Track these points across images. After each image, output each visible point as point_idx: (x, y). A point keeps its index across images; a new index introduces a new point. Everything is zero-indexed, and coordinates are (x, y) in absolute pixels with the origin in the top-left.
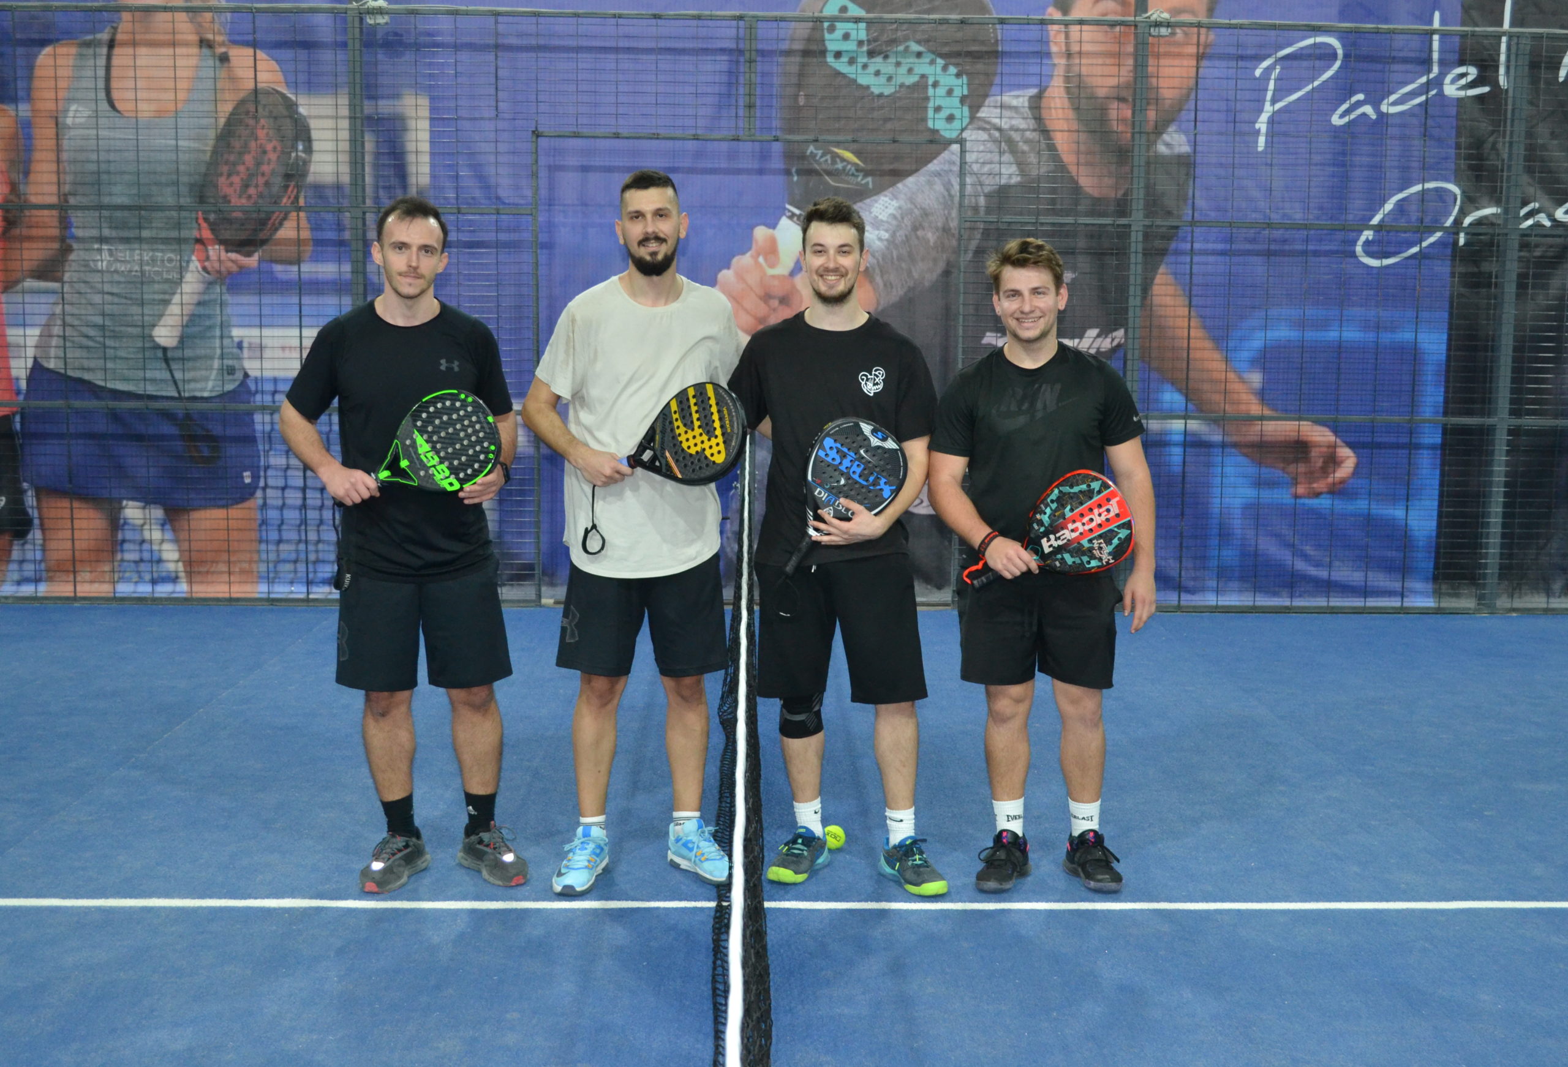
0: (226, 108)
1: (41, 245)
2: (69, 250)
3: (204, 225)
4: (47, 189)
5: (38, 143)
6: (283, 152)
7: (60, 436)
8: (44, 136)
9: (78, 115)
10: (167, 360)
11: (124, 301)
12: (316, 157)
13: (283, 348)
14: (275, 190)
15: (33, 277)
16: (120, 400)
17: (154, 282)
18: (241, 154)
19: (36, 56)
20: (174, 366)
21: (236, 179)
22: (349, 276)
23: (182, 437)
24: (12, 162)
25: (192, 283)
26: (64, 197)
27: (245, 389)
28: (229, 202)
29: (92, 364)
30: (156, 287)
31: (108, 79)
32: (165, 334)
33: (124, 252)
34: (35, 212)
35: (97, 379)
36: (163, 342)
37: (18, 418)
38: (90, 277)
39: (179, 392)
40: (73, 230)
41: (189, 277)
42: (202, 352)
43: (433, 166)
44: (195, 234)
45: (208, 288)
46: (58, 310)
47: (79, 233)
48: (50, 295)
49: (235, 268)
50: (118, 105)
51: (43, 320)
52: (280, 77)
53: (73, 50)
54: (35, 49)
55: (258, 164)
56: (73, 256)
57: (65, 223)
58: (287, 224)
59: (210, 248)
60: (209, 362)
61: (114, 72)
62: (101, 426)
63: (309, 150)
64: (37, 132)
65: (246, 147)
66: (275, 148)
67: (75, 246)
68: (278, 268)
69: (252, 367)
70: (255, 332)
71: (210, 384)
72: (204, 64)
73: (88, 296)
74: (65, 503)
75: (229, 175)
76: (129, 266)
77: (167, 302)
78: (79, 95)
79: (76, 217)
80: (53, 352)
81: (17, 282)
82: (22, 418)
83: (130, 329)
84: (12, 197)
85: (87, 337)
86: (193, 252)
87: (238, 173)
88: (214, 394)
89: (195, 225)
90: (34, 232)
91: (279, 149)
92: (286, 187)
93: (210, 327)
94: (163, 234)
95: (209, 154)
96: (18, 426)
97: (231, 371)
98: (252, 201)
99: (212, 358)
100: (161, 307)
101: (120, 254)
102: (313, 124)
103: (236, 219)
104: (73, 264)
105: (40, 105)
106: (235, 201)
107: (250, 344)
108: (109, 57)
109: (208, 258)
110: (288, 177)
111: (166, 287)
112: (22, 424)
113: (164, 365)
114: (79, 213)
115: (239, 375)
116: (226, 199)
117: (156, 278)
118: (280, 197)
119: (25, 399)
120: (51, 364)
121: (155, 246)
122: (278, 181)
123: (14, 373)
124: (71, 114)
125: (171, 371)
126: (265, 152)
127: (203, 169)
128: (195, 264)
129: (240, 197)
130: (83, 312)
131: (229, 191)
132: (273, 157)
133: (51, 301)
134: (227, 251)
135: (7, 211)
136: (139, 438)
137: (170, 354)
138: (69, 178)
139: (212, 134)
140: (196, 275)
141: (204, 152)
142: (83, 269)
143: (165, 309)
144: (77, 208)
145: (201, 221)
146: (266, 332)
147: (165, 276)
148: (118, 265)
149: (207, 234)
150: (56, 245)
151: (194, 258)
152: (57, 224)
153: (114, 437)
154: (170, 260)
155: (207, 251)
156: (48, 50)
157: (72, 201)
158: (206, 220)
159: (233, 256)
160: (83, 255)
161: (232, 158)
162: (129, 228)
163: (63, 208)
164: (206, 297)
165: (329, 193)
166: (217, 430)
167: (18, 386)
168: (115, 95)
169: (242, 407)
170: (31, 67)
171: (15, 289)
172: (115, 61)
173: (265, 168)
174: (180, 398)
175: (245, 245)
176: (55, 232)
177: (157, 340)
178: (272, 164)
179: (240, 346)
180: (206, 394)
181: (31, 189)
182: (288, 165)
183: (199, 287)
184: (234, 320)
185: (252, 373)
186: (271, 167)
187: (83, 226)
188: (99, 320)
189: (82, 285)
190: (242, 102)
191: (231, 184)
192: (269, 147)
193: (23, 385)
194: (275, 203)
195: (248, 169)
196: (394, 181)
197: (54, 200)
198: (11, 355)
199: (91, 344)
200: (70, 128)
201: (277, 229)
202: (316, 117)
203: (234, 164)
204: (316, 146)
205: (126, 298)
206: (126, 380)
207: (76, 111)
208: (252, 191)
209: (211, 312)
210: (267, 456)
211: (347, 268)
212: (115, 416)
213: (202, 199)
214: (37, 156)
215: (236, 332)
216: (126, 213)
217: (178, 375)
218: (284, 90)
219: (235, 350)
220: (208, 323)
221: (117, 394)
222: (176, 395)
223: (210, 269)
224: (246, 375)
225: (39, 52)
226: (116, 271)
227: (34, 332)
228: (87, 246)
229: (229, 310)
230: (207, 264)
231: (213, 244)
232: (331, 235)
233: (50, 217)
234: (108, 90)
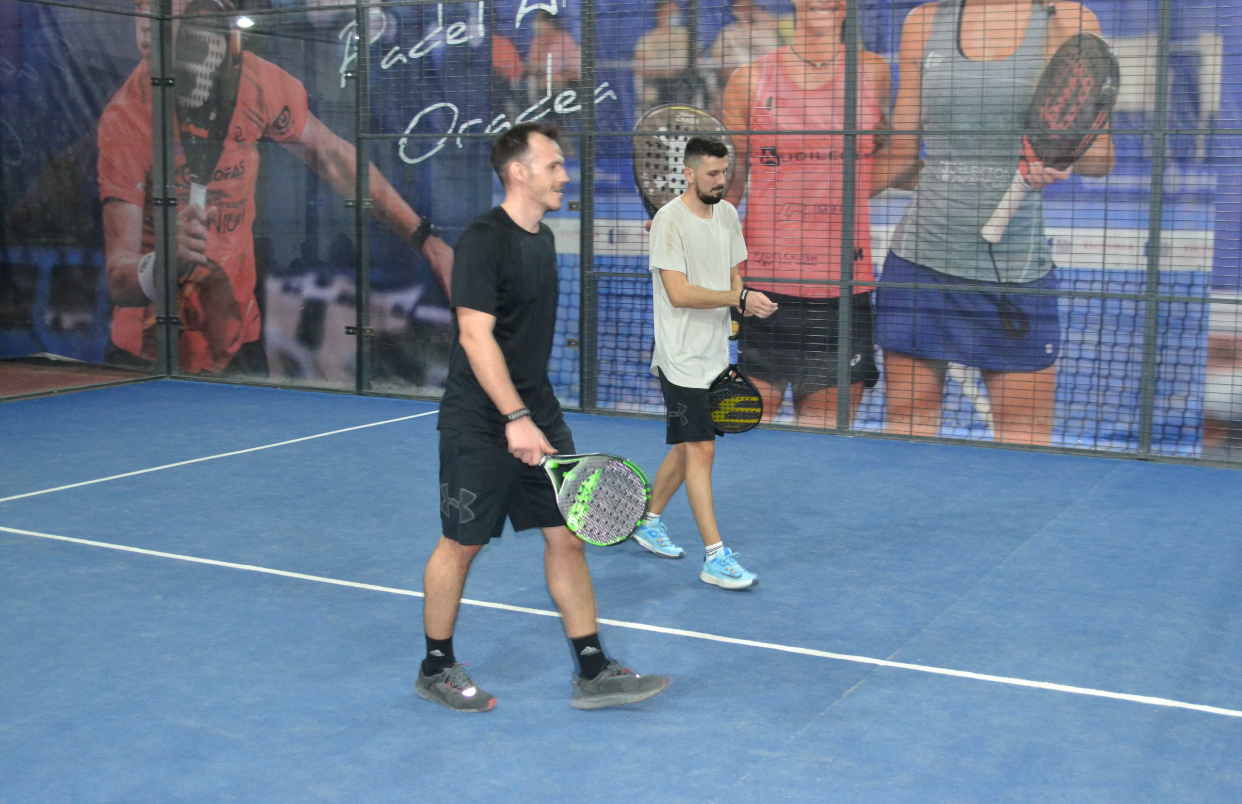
0: (1053, 51)
1: (900, 162)
2: (919, 166)
3: (1028, 145)
4: (907, 118)
5: (903, 84)
6: (1096, 86)
7: (906, 309)
8: (908, 76)
9: (935, 60)
10: (991, 252)
11: (960, 205)
12: (1122, 89)
13: (1085, 245)
14: (1088, 116)
15: (892, 186)
16: (953, 283)
17: (985, 191)
18: (1061, 88)
19: (905, 16)
20: (996, 258)
21: (1056, 109)
22: (1149, 187)
23: (1001, 314)
24: (883, 98)
25: (1015, 192)
26: (920, 123)
27: (1052, 278)
28: (1049, 127)
29: (933, 254)
30: (987, 194)
31: (959, 32)
32: (991, 232)
33: (962, 167)
34: (897, 137)
35: (938, 266)
36: (989, 238)
37: (874, 295)
38: (935, 187)
39: (999, 278)
40: (925, 150)
41: (1014, 187)
42: (1019, 247)
43: (1223, 94)
44: (1020, 152)
45: (1027, 196)
46: (911, 211)
47: (930, 152)
48: (905, 200)
49: (1049, 180)
50: (965, 52)
51: (898, 220)
52: (1097, 25)
53: (933, 10)
54: (905, 11)
55: (1076, 95)
56: (923, 171)
57: (920, 145)
58: (1095, 144)
59: (1031, 164)
60: (1024, 255)
61: (964, 27)
62: (939, 303)
63: (1117, 83)
64: (902, 75)
65: (1065, 84)
66: (1089, 82)
67: (926, 162)
68: (1086, 180)
69: (1061, 260)
70: (1067, 232)
71: (1024, 273)
72: (1035, 17)
73: (934, 201)
74: (908, 362)
75: (1050, 105)
76: (966, 178)
77: (994, 207)
78: (936, 45)
79: (927, 140)
80: (903, 245)
81: (881, 190)
82: (878, 296)
83: (964, 228)
84: (880, 125)
85: (931, 233)
86: (1017, 166)
87: (1058, 104)
88: (1027, 281)
89: (1020, 146)
90: (895, 152)
91: (1092, 83)
92: (1096, 114)
93: (1029, 227)
94: (994, 153)
95: (1034, 89)
96: (873, 301)
97: (1041, 262)
98: (1068, 125)
99: (1026, 252)
100: (989, 211)
101: (960, 169)
102: (1122, 62)
103: (1054, 140)
104: (924, 176)
105: (906, 54)
106: (1054, 126)
107: (1059, 241)
108: (961, 15)
109: (1029, 173)
110: (1099, 105)
111: (994, 194)
112: (877, 299)
113: (988, 257)
114: (931, 138)
115: (1048, 266)
116: (1047, 124)
117: (988, 188)
118: (1091, 122)
119: (881, 280)
120: (902, 254)
121: (987, 163)
122: (1090, 108)
123: (874, 260)
124: (929, 60)
125: (994, 261)
126: (1080, 86)
127: (1029, 100)
128: (1018, 177)
129: (1058, 122)
130: (929, 214)
131: (1049, 118)
132: (1087, 89)
133: (905, 205)
134: (1045, 166)
135: (876, 136)
136: (966, 314)
137: (994, 248)
138: (925, 110)
139: (1039, 73)
140: (1019, 185)
141: (1031, 87)
142: (931, 181)
143: (992, 213)
144: (928, 133)
145: (1026, 142)
146: (1077, 232)
147: (994, 186)
148: (958, 177)
149: (1030, 152)
150: (911, 162)
151: (1018, 172)
152: (915, 146)
153: (948, 312)
154: (999, 174)
155: (1028, 166)
156: (913, 11)
157: (926, 127)
158: (1030, 141)
159: (1049, 170)
160: (932, 170)
161: (1054, 91)
162: (968, 149)
163: (919, 133)
164: (1025, 203)
165: (1132, 118)
166: (1027, 309)
167: (876, 270)
168: (964, 44)
169: (1052, 292)
170: (901, 25)
171: (877, 196)
172: (965, 18)
173: (1081, 99)
174: (999, 284)
175: (1061, 162)
176: (912, 152)
177: (985, 236)
178: (1087, 96)
179: (1050, 243)
180: (1020, 281)
181: (896, 119)
182: (1098, 95)
183: (1021, 195)
184: (1047, 222)
185: (1059, 265)
186: (1085, 97)
187: (933, 147)
188: (943, 221)
189: (930, 193)
190: (1063, 47)
191: (1051, 113)
192: (1084, 81)
193: (880, 269)
194: (1087, 127)
195: (1066, 100)
196: (1188, 108)
197: (912, 127)
198: (872, 246)
199: (933, 239)
200: (927, 71)
201: (1086, 149)
202: (1123, 57)
203: (1055, 96)
204: (1123, 80)
205: (962, 203)
206: (959, 267)
207: (933, 58)
208: (1070, 118)
209: (1029, 216)
210: (1067, 333)
211: (1148, 180)
212: (948, 296)
213: (1027, 124)
214: (902, 93)
215: (1048, 232)
216: (967, 137)
217: (1001, 265)
218: (1100, 36)
219: (1047, 246)
220: (1025, 223)
221: (951, 279)
222: (996, 280)
223: (1030, 181)
224: (1054, 267)
225: (908, 12)
226: (957, 183)
227: (892, 228)
228: (935, 162)
229: (1044, 214)
230: (1028, 176)
231: (1034, 161)
232: (1131, 153)
233: (908, 141)
234: (958, 41)
